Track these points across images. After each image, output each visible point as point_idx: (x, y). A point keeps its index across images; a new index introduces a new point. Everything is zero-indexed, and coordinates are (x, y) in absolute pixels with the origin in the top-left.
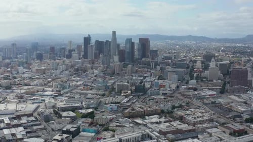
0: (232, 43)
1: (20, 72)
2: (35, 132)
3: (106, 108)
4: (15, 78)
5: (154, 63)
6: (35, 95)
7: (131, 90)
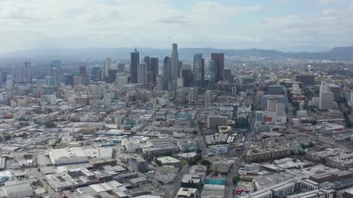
0: (316, 58)
1: (52, 103)
2: (138, 187)
3: (212, 150)
4: (50, 111)
5: (235, 88)
6: (99, 134)
7: (231, 125)
